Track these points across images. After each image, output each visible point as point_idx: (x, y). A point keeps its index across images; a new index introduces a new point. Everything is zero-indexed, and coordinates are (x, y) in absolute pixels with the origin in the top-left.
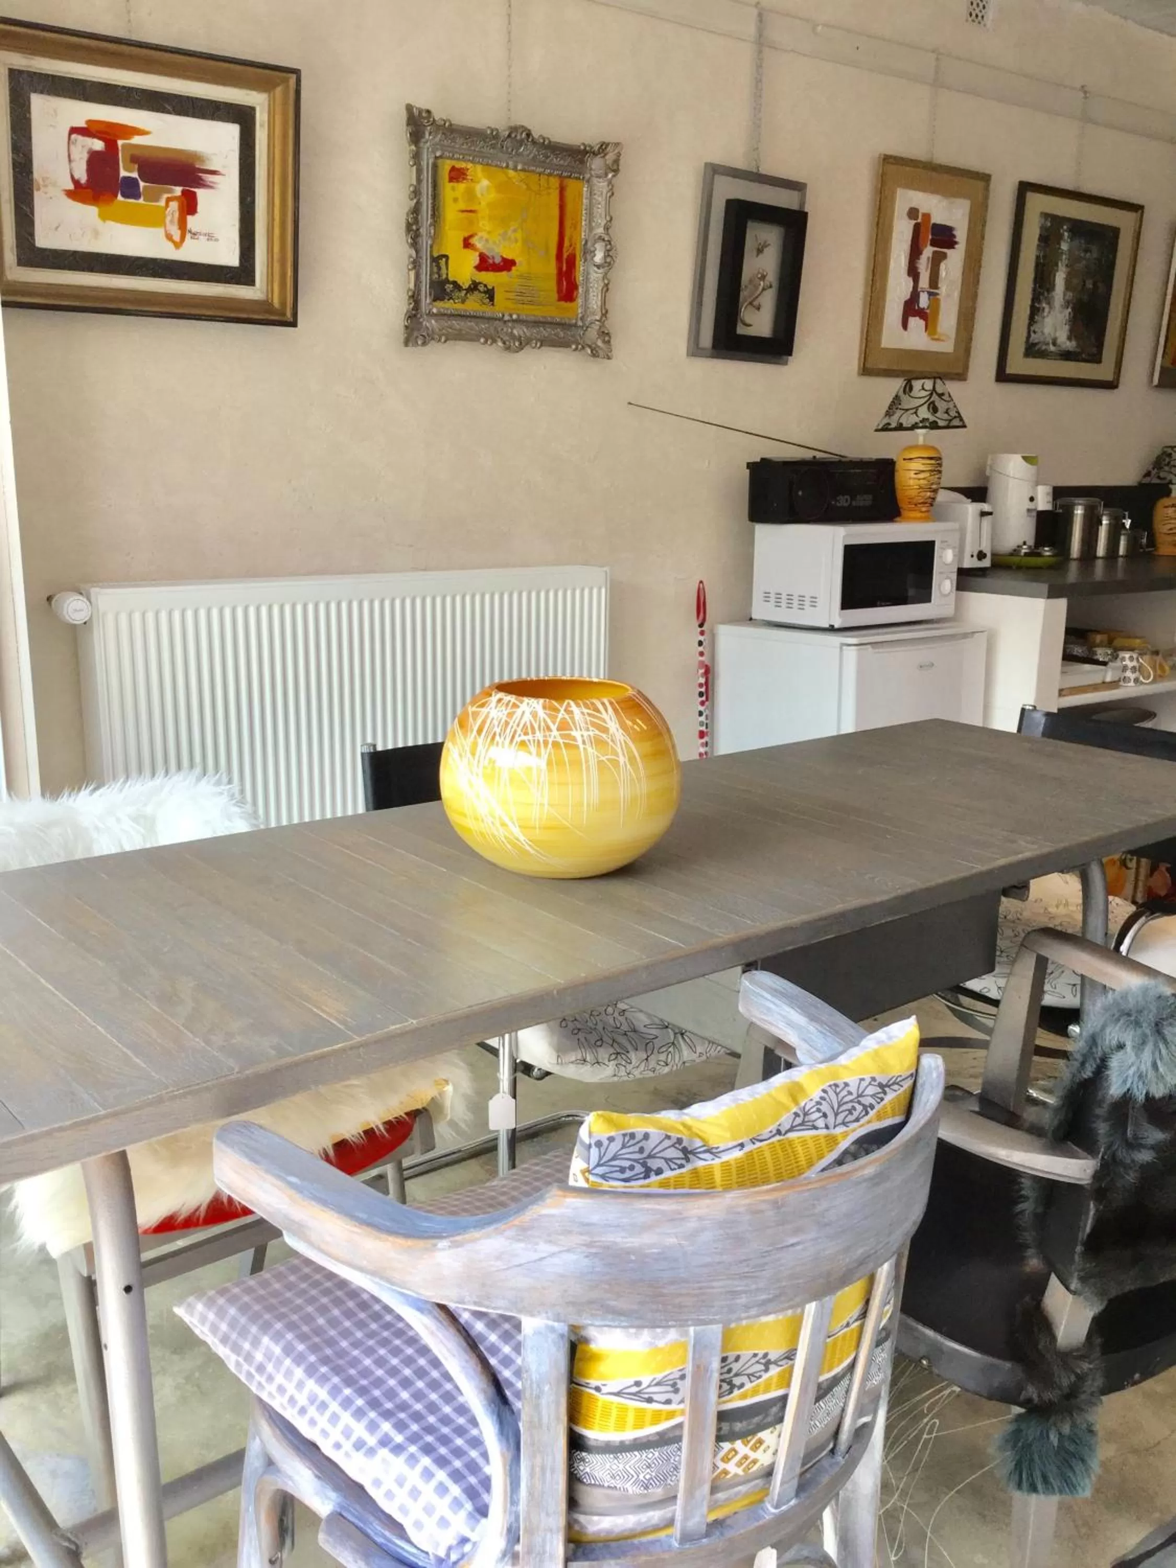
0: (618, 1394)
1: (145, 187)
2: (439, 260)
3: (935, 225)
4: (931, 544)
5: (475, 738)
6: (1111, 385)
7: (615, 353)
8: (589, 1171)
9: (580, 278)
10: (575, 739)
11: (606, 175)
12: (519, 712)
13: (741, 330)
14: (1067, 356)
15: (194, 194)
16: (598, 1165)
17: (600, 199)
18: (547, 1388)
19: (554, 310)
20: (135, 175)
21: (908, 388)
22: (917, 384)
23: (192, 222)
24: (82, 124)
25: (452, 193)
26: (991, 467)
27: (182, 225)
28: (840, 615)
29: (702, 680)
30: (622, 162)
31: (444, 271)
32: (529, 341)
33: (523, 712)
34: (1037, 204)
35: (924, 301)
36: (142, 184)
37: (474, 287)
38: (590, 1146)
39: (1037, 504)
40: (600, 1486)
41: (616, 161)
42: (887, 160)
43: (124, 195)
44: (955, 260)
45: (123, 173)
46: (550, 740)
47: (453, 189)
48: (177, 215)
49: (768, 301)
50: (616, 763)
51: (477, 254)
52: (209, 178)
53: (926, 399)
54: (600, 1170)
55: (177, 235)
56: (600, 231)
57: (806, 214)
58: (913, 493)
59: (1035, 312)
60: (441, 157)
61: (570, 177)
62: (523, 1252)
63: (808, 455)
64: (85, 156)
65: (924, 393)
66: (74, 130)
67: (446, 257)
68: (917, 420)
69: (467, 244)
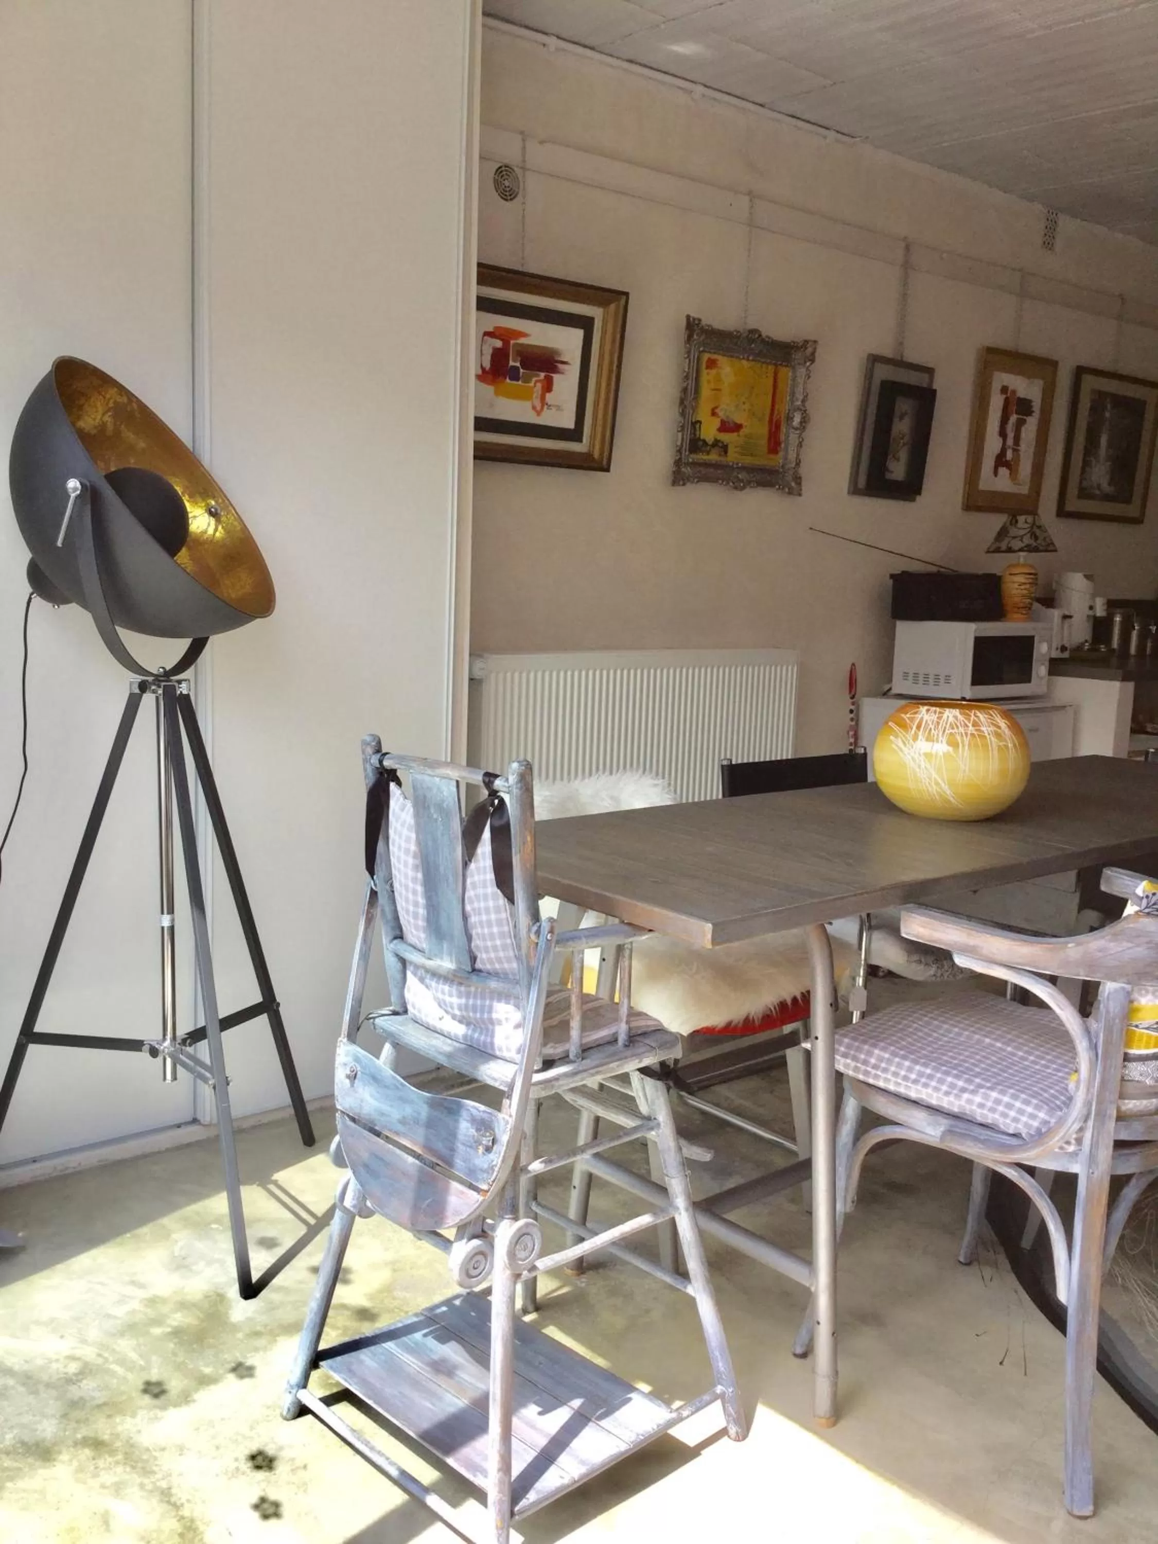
0: (1147, 1028)
1: (523, 373)
2: (696, 424)
3: (1019, 399)
4: (1032, 638)
5: (915, 732)
6: (1137, 521)
7: (803, 492)
8: (1141, 911)
9: (782, 437)
10: (983, 732)
11: (805, 362)
12: (945, 716)
13: (888, 476)
14: (1107, 498)
15: (552, 377)
16: (1146, 907)
17: (800, 380)
18: (1117, 1021)
19: (763, 460)
20: (518, 364)
21: (1014, 522)
22: (1021, 519)
23: (549, 397)
24: (491, 330)
25: (707, 376)
26: (1057, 582)
27: (543, 398)
28: (971, 689)
29: (852, 740)
30: (817, 354)
31: (698, 433)
32: (749, 482)
33: (948, 717)
34: (1090, 383)
35: (1009, 455)
36: (521, 370)
37: (716, 443)
38: (1143, 898)
39: (1095, 611)
40: (1132, 1081)
41: (813, 354)
42: (990, 350)
43: (510, 379)
44: (1031, 425)
45: (511, 363)
46: (969, 732)
47: (708, 374)
48: (540, 393)
49: (903, 455)
50: (1007, 747)
51: (719, 420)
52: (560, 366)
53: (1029, 530)
54: (1147, 910)
55: (538, 406)
56: (799, 403)
57: (935, 391)
58: (1016, 599)
59: (1086, 464)
60: (703, 351)
61: (781, 365)
62: (1114, 947)
63: (934, 569)
64: (491, 351)
65: (1026, 526)
66: (487, 334)
67: (700, 422)
68: (1023, 545)
69: (714, 414)
